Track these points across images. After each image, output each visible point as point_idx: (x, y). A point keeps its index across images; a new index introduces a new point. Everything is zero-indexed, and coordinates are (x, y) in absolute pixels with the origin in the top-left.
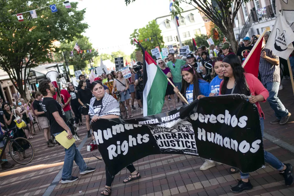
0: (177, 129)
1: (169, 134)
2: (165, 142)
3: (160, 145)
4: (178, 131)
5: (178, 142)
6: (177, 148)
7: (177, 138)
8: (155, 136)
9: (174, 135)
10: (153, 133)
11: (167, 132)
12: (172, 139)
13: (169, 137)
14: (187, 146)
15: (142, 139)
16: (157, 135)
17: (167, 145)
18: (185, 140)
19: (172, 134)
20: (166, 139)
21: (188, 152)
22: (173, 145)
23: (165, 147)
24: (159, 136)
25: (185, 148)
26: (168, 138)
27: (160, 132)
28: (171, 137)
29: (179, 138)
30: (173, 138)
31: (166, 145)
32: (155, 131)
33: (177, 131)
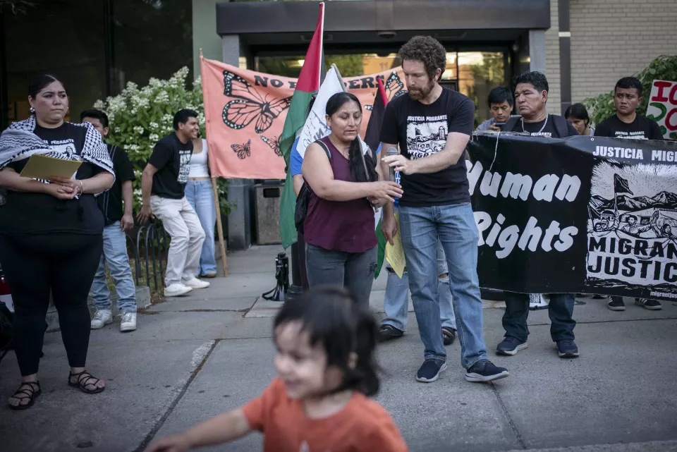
0: (656, 232)
1: (629, 241)
2: (608, 259)
3: (590, 268)
4: (658, 237)
5: (645, 264)
6: (636, 280)
7: (646, 254)
8: (592, 239)
9: (641, 245)
10: (590, 227)
11: (628, 233)
12: (632, 255)
13: (625, 250)
14: (666, 277)
15: (556, 238)
16: (597, 236)
17: (611, 270)
18: (669, 261)
19: (638, 243)
20: (617, 254)
21: (665, 292)
22: (629, 271)
23: (602, 275)
24: (603, 241)
25: (662, 281)
26: (621, 251)
27: (611, 230)
28: (632, 251)
29: (653, 254)
30: (636, 253)
31: (607, 271)
32: (600, 224)
33: (654, 235)
